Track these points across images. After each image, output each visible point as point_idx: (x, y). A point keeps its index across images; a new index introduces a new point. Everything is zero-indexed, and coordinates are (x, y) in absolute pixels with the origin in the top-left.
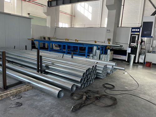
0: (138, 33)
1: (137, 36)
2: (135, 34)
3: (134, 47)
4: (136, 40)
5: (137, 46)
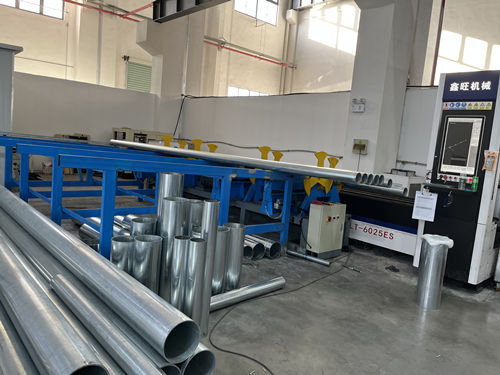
0: (486, 106)
1: (477, 124)
2: (467, 108)
3: (461, 188)
4: (472, 144)
5: (476, 181)
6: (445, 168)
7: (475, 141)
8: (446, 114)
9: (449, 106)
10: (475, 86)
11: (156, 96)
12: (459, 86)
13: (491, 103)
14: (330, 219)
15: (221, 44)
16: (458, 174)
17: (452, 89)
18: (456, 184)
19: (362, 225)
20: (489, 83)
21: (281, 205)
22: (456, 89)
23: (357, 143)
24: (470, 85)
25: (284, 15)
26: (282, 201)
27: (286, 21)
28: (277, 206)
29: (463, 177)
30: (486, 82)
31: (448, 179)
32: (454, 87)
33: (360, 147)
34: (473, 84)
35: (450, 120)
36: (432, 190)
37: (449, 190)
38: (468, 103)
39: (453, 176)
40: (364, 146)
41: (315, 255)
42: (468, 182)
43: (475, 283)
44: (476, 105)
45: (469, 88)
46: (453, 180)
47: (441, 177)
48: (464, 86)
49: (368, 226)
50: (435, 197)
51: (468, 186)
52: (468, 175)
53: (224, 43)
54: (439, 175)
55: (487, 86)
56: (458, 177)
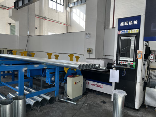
0: (136, 31)
2: (128, 32)
3: (129, 67)
4: (131, 48)
5: (134, 64)
6: (121, 59)
7: (132, 46)
8: (119, 36)
9: (121, 32)
10: (131, 23)
11: (17, 36)
12: (124, 24)
13: (138, 30)
14: (76, 83)
15: (45, 18)
16: (127, 61)
17: (121, 25)
18: (126, 65)
19: (91, 82)
20: (137, 21)
21: (55, 79)
22: (123, 25)
23: (88, 49)
24: (128, 23)
25: (66, 9)
26: (55, 77)
27: (67, 11)
28: (53, 79)
29: (129, 62)
30: (135, 21)
31: (123, 64)
32: (122, 24)
33: (89, 51)
34: (130, 22)
35: (122, 38)
36: (117, 69)
37: (124, 68)
38: (128, 30)
39: (125, 62)
40: (91, 51)
41: (71, 100)
42: (131, 64)
43: (138, 108)
44: (132, 31)
45: (128, 24)
46: (125, 64)
47: (120, 62)
48: (126, 23)
49: (93, 83)
50: (118, 71)
51: (131, 66)
52: (131, 61)
53: (46, 18)
54: (119, 62)
55: (136, 22)
56: (127, 62)
